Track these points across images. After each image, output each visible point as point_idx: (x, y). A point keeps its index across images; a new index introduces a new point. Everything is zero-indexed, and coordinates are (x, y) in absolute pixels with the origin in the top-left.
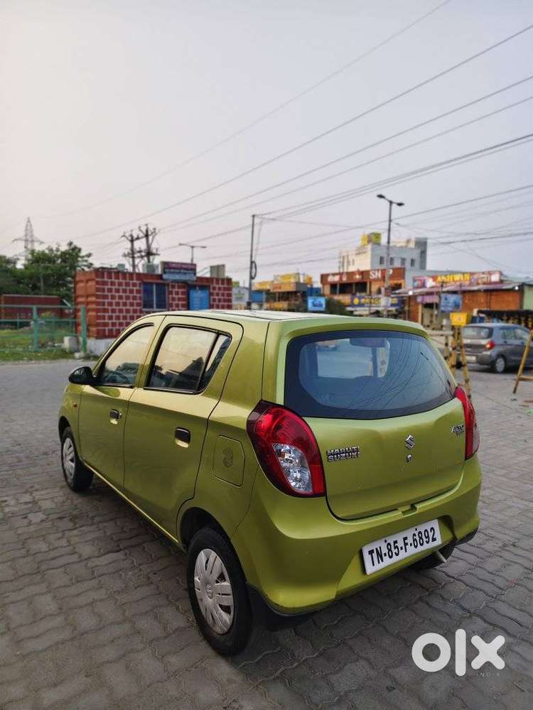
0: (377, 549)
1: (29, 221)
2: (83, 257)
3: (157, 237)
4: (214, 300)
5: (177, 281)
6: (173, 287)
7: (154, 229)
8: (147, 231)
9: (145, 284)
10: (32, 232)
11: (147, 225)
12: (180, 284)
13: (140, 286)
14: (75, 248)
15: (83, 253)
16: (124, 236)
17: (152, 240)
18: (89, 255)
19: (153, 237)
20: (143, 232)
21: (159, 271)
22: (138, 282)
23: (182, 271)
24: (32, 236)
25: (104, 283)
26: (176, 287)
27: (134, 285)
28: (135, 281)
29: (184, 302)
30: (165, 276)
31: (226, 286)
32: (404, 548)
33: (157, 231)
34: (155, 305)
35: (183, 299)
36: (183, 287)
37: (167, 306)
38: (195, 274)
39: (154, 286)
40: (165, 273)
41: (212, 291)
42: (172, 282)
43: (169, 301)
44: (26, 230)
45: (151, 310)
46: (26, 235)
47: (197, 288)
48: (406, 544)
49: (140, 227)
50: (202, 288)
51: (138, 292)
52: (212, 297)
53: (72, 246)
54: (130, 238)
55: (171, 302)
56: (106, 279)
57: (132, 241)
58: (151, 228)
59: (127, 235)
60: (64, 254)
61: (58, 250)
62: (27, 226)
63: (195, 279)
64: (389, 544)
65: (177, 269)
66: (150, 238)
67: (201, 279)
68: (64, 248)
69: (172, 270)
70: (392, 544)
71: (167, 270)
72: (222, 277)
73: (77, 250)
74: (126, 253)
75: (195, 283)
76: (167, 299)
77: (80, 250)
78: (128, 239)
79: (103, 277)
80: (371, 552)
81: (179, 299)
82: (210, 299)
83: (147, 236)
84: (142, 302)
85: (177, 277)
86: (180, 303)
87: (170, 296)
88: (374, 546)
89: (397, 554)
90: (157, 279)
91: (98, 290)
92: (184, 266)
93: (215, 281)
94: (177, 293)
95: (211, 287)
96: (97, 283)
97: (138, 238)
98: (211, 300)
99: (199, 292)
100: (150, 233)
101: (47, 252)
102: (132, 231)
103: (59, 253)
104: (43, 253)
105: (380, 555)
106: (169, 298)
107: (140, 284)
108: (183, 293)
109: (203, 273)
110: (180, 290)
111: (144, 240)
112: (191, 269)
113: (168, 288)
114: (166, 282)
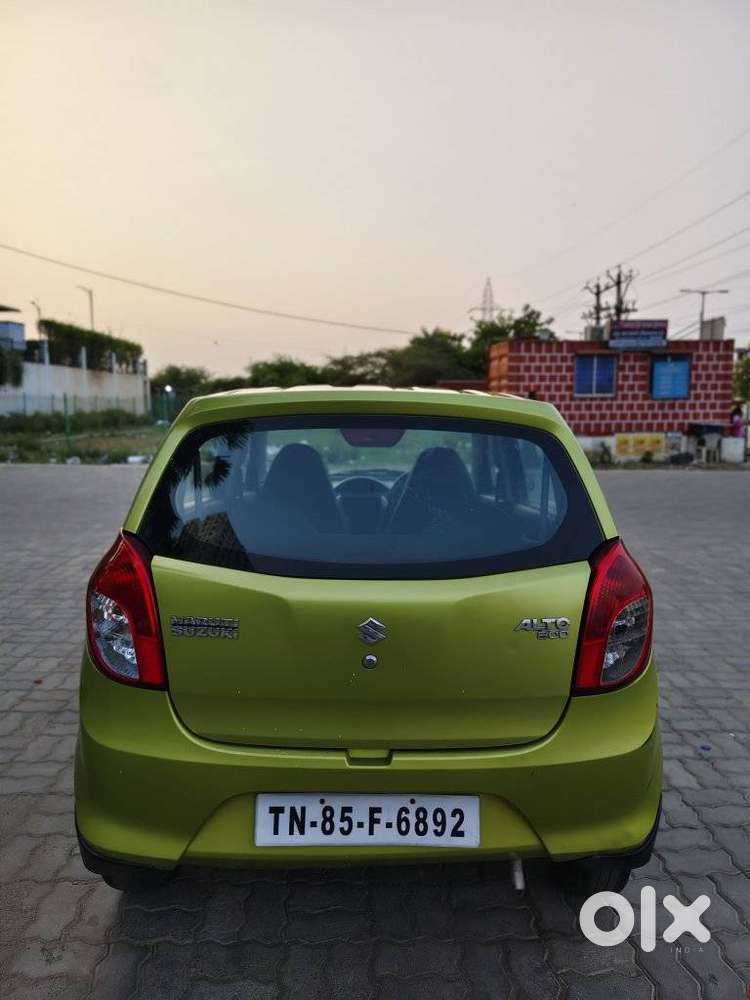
0: (293, 810)
1: (488, 283)
2: (542, 324)
3: (633, 282)
4: (698, 377)
5: (633, 350)
6: (626, 359)
7: (631, 271)
8: (619, 276)
9: (580, 357)
10: (491, 296)
11: (619, 266)
12: (639, 354)
13: (572, 361)
14: (533, 312)
15: (542, 319)
16: (587, 288)
17: (626, 289)
18: (550, 321)
19: (628, 285)
20: (612, 278)
21: (606, 336)
22: (569, 355)
23: (643, 333)
24: (492, 302)
25: (522, 359)
26: (632, 358)
27: (564, 359)
28: (565, 354)
29: (643, 383)
30: (612, 343)
31: (721, 352)
32: (367, 825)
33: (634, 273)
34: (594, 389)
35: (643, 378)
36: (645, 359)
37: (614, 389)
38: (664, 336)
39: (595, 360)
40: (612, 337)
41: (694, 362)
42: (625, 352)
43: (617, 380)
44: (485, 296)
45: (589, 395)
46: (485, 302)
47: (669, 359)
48: (375, 821)
49: (608, 272)
50: (677, 358)
51: (569, 369)
52: (694, 373)
53: (529, 310)
54: (595, 290)
55: (620, 382)
56: (523, 354)
57: (598, 294)
58: (625, 271)
59: (592, 285)
60: (518, 322)
61: (510, 318)
62: (485, 291)
63: (664, 343)
64: (329, 809)
65: (634, 330)
66: (623, 286)
67: (677, 343)
68: (518, 314)
69: (624, 333)
70: (338, 811)
71: (616, 334)
72: (717, 338)
73: (534, 316)
74: (587, 312)
75: (664, 351)
76: (615, 377)
77: (538, 315)
78: (591, 292)
79: (519, 351)
80: (276, 811)
81: (635, 378)
82: (690, 376)
83: (618, 283)
84: (574, 384)
85: (632, 343)
86: (637, 383)
87: (621, 374)
88: (286, 802)
89: (345, 832)
90: (601, 348)
91: (511, 369)
92: (644, 325)
93: (701, 345)
94: (632, 368)
95: (695, 354)
96: (511, 359)
97: (607, 288)
98: (693, 377)
99: (672, 365)
100: (623, 279)
101: (497, 322)
102: (598, 279)
103: (512, 323)
104: (493, 324)
105: (298, 822)
106: (618, 376)
107: (572, 358)
108: (642, 368)
109: (684, 333)
110: (638, 364)
111: (614, 290)
112: (658, 330)
113: (618, 360)
114: (613, 352)
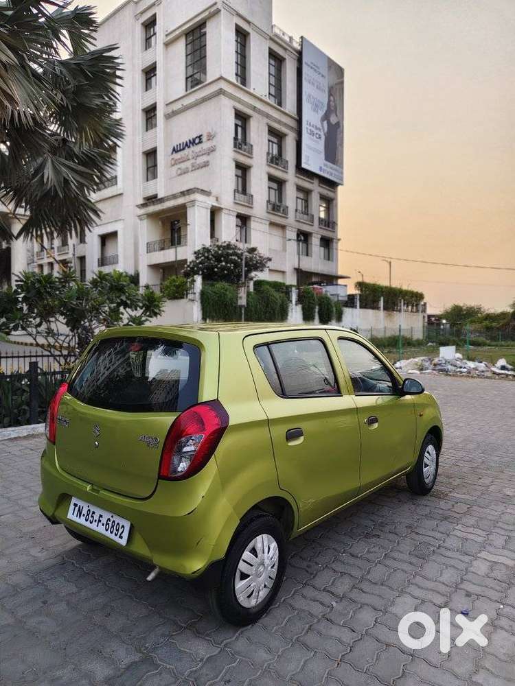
0: (80, 506)
32: (97, 522)
48: (100, 521)
64: (89, 510)
70: (91, 512)
80: (76, 505)
88: (80, 503)
89: (91, 523)
105: (80, 512)
